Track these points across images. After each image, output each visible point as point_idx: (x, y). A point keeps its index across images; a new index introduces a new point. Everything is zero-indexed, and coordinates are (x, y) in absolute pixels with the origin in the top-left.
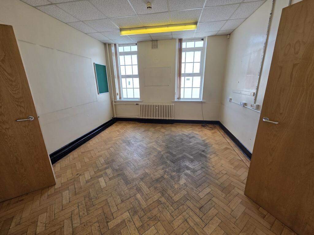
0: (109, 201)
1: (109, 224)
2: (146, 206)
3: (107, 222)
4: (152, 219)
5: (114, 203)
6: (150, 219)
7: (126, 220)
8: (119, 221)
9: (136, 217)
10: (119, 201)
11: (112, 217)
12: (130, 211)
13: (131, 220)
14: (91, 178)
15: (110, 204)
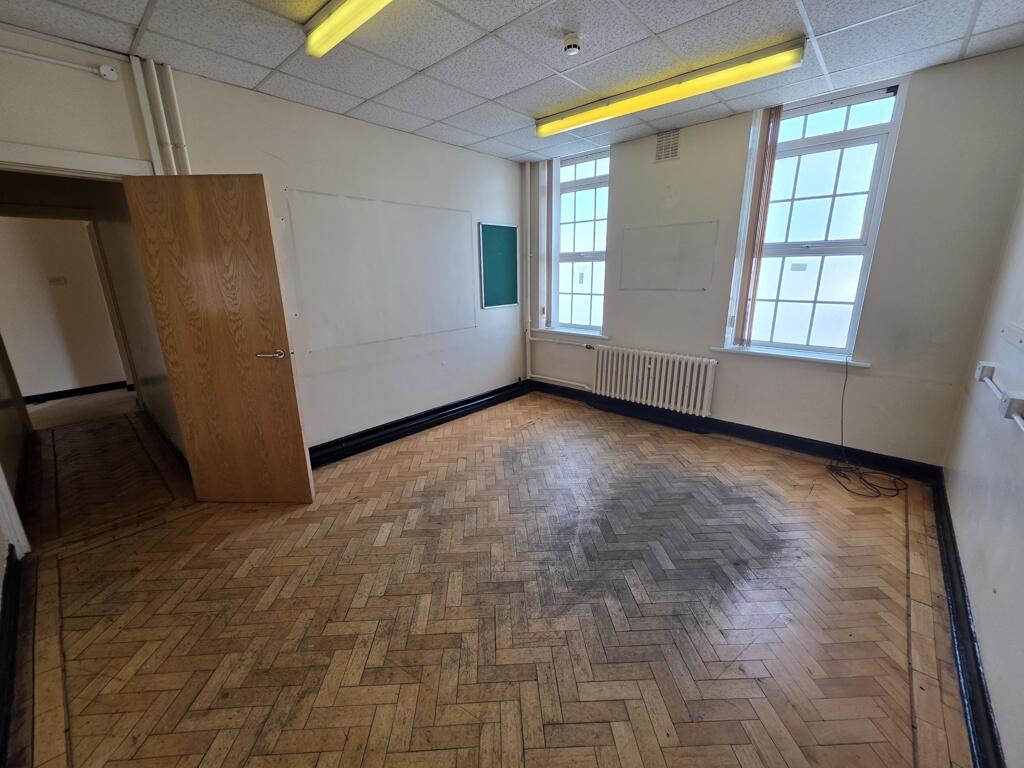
0: (364, 580)
1: (329, 625)
2: (419, 633)
3: (330, 620)
4: (409, 669)
5: (368, 590)
6: (407, 664)
7: (360, 637)
8: (349, 631)
9: (383, 643)
10: (381, 591)
11: (343, 615)
12: (383, 623)
13: (369, 644)
14: (372, 516)
15: (361, 588)
